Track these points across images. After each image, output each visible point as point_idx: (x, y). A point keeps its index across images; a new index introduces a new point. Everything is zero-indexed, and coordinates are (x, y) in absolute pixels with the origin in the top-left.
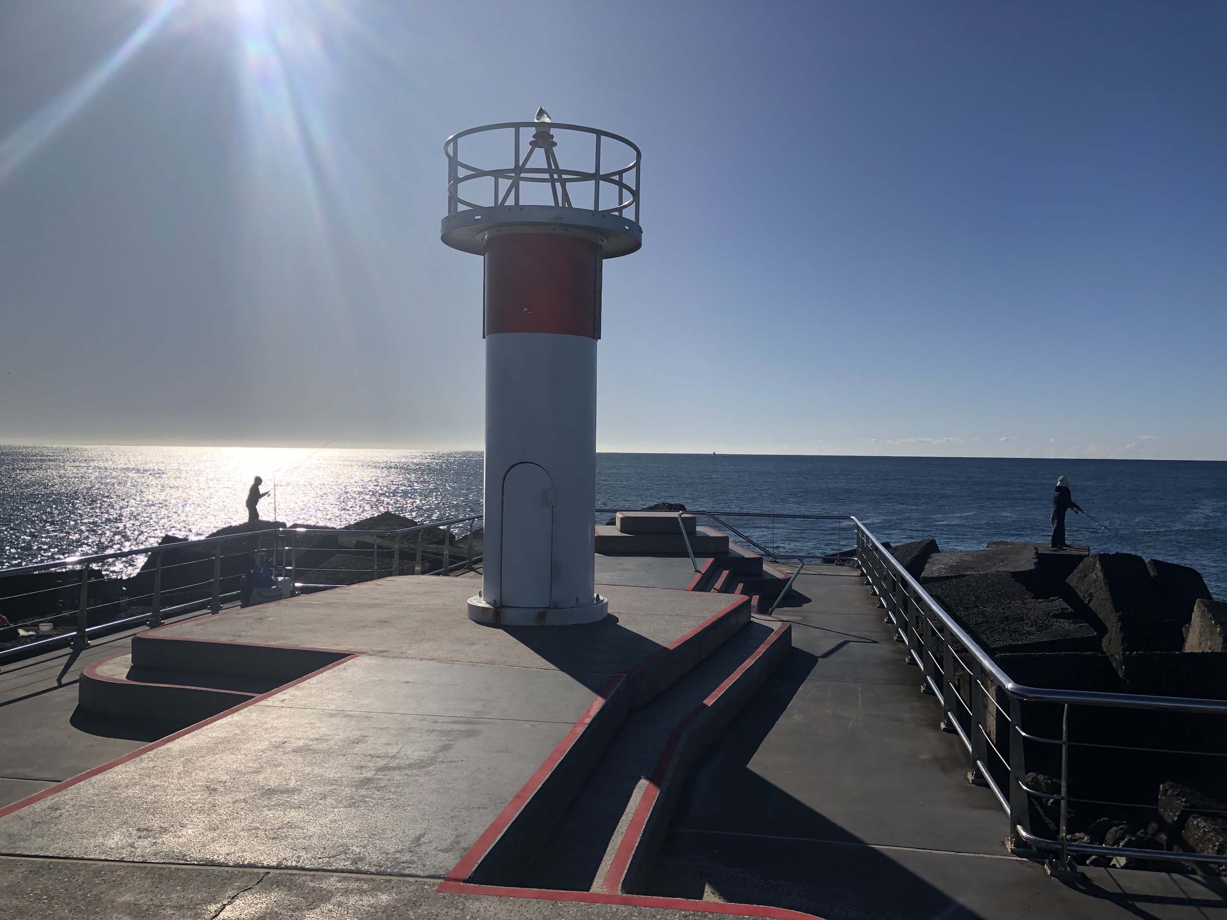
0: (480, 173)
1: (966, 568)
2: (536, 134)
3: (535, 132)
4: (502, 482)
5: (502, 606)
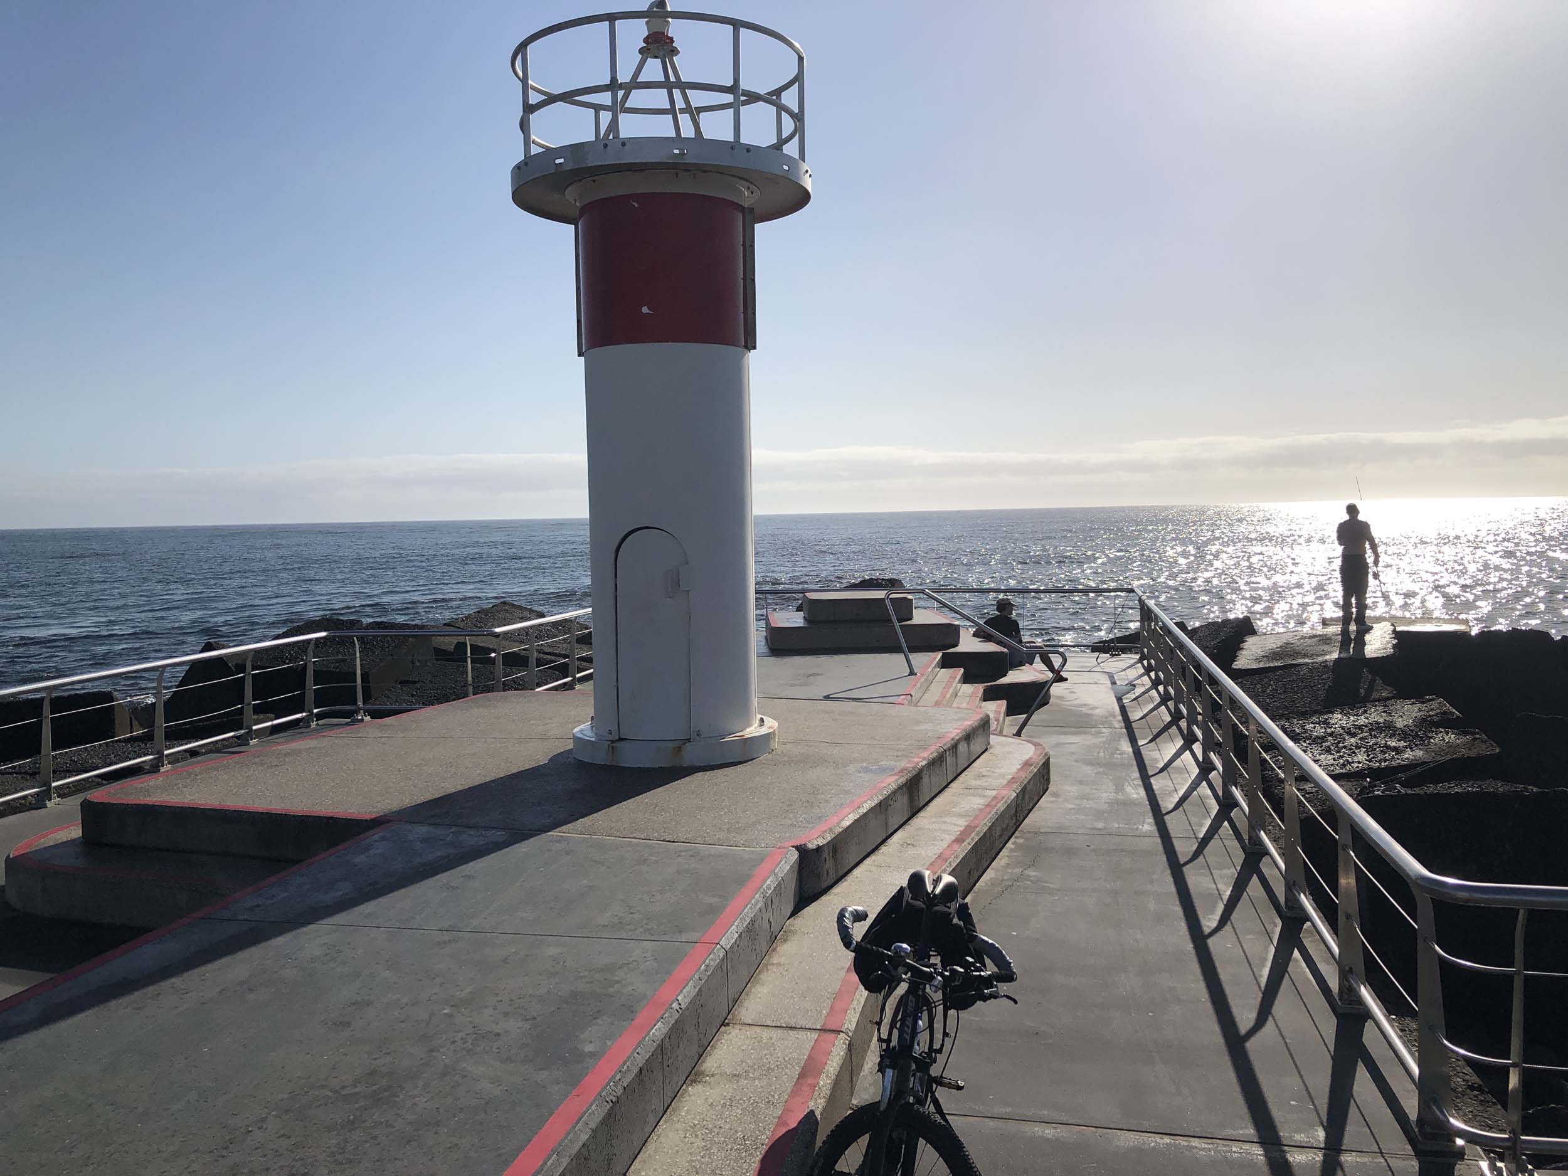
1: (1297, 654)
2: (648, 37)
3: (646, 34)
4: (613, 556)
5: (621, 739)
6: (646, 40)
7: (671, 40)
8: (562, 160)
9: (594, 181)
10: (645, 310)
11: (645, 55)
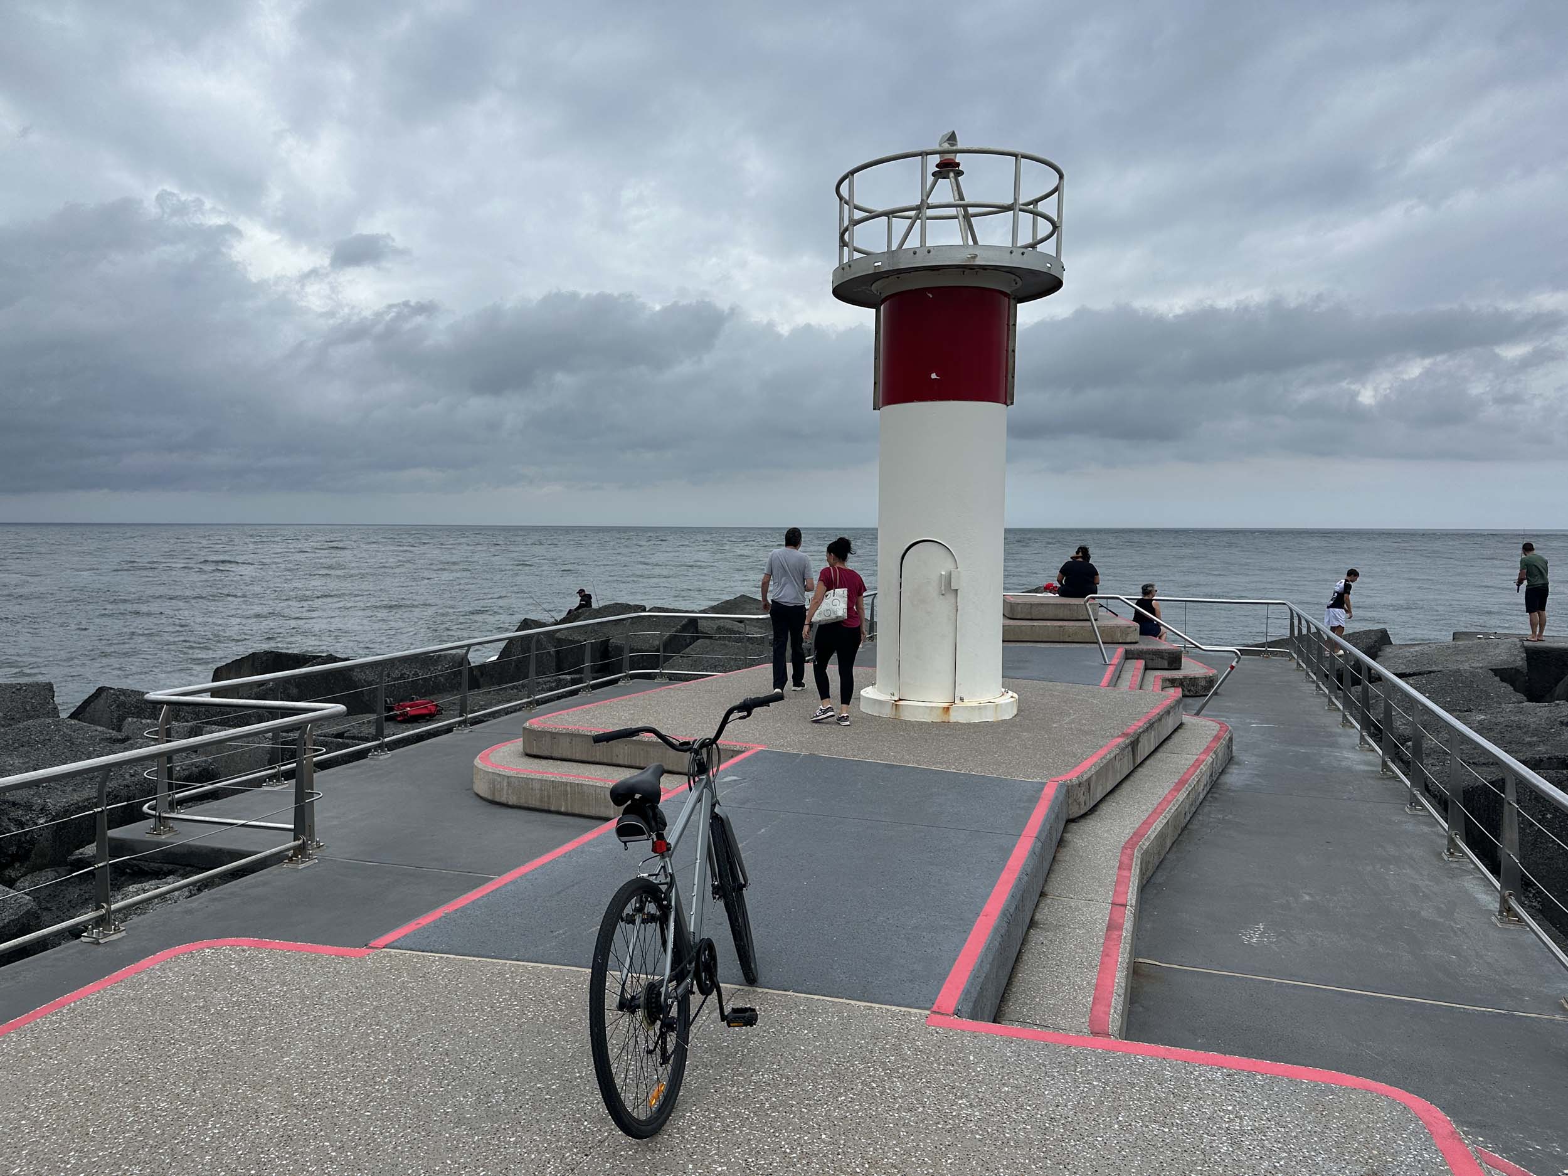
0: (873, 215)
3: (938, 161)
4: (900, 561)
5: (900, 699)
6: (937, 166)
7: (958, 165)
8: (880, 264)
9: (898, 278)
10: (934, 376)
11: (937, 177)
